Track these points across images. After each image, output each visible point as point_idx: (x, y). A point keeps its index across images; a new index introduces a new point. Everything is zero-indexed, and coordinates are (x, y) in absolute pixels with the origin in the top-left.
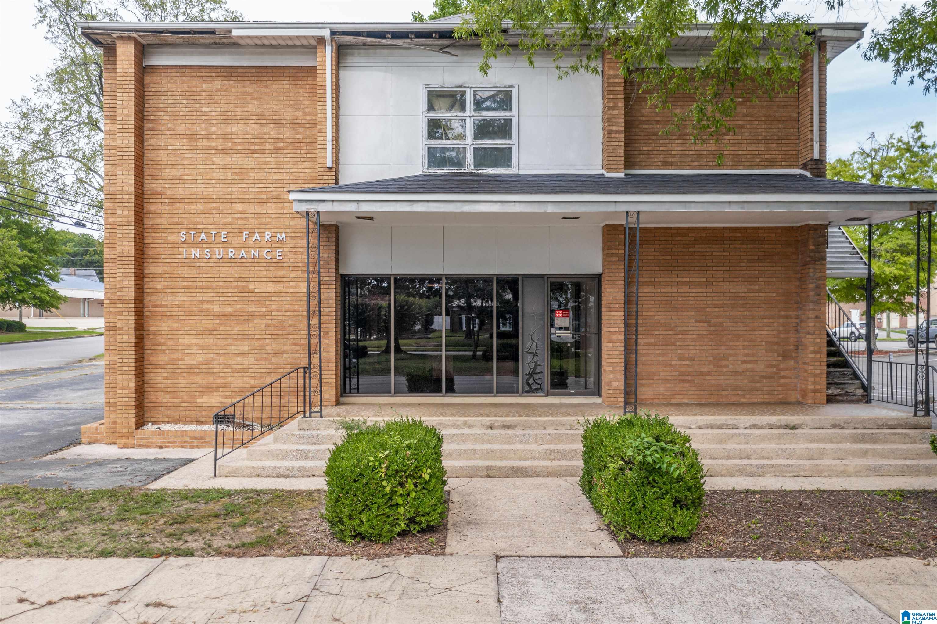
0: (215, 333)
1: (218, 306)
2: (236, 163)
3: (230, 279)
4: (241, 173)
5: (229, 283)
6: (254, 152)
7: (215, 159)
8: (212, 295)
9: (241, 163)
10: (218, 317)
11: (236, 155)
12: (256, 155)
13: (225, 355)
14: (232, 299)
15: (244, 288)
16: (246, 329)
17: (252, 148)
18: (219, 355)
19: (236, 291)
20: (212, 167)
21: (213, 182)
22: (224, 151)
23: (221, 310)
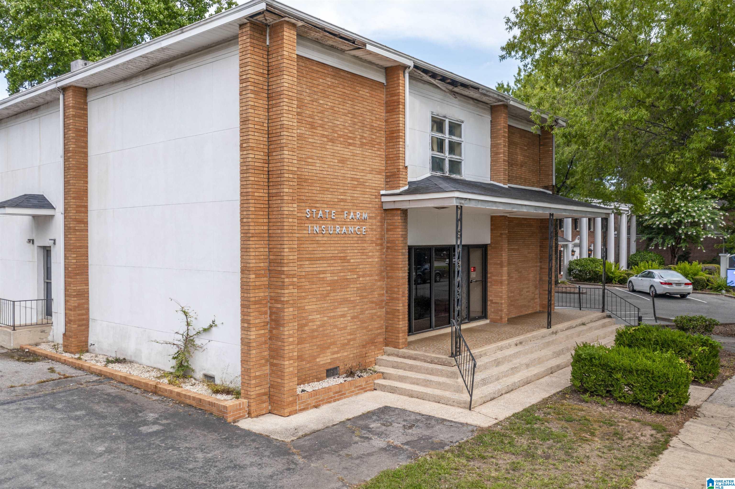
0: (328, 298)
1: (329, 275)
2: (340, 152)
3: (336, 252)
4: (343, 161)
5: (336, 255)
6: (350, 144)
7: (328, 147)
8: (326, 265)
9: (342, 152)
10: (329, 285)
11: (339, 145)
12: (351, 147)
13: (334, 317)
14: (337, 268)
15: (344, 259)
16: (346, 293)
17: (349, 141)
18: (330, 318)
19: (340, 261)
20: (326, 153)
21: (326, 166)
22: (332, 141)
23: (331, 278)
